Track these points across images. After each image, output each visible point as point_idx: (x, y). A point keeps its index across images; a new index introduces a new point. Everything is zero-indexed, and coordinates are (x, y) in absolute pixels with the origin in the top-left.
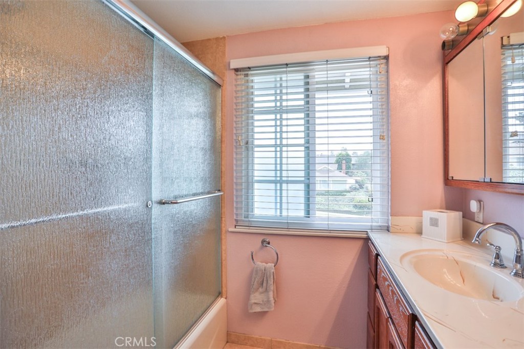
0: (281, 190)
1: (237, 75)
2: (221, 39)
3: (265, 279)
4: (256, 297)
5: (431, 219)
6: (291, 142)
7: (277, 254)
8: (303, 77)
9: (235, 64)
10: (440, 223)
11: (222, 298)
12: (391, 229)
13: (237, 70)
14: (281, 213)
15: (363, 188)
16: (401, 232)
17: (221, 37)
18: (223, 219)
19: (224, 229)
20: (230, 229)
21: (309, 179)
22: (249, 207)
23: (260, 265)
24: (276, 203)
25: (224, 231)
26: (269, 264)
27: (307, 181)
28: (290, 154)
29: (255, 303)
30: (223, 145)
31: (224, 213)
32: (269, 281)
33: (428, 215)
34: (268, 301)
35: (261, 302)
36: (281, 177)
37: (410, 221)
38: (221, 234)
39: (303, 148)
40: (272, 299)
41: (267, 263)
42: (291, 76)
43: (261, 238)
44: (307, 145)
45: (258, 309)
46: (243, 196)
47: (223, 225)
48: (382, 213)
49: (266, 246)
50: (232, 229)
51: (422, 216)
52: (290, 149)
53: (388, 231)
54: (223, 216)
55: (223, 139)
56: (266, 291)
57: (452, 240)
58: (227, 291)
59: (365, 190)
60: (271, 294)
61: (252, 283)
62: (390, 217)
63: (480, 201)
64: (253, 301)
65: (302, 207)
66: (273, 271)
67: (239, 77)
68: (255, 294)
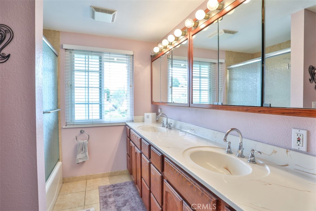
0: (88, 107)
1: (65, 51)
2: (57, 32)
3: (84, 147)
4: (80, 156)
5: (147, 116)
6: (93, 86)
7: (89, 136)
8: (98, 58)
9: (65, 46)
10: (150, 117)
11: (60, 162)
12: (134, 121)
13: (66, 49)
14: (89, 117)
15: (117, 109)
16: (137, 121)
17: (57, 30)
18: (59, 122)
19: (60, 128)
20: (63, 127)
21: (101, 102)
22: (73, 116)
23: (81, 141)
24: (86, 113)
25: (60, 129)
26: (85, 141)
27: (101, 103)
28: (93, 91)
29: (80, 159)
30: (59, 86)
31: (60, 119)
32: (86, 148)
33: (146, 114)
34: (86, 156)
35: (82, 158)
36: (88, 101)
37: (140, 117)
38: (58, 130)
39: (98, 89)
40: (87, 155)
41: (83, 140)
42: (94, 57)
43: (80, 130)
44: (100, 88)
45: (81, 161)
46: (69, 111)
47: (59, 125)
48: (131, 115)
49: (83, 133)
50: (64, 127)
51: (144, 115)
52: (93, 89)
53: (133, 122)
54: (59, 121)
55: (59, 83)
56: (85, 152)
57: (153, 122)
58: (62, 158)
59: (118, 110)
60: (87, 153)
61: (77, 150)
62: (134, 117)
63: (161, 109)
64: (78, 158)
65: (98, 114)
66: (87, 143)
67: (66, 53)
68: (79, 155)
